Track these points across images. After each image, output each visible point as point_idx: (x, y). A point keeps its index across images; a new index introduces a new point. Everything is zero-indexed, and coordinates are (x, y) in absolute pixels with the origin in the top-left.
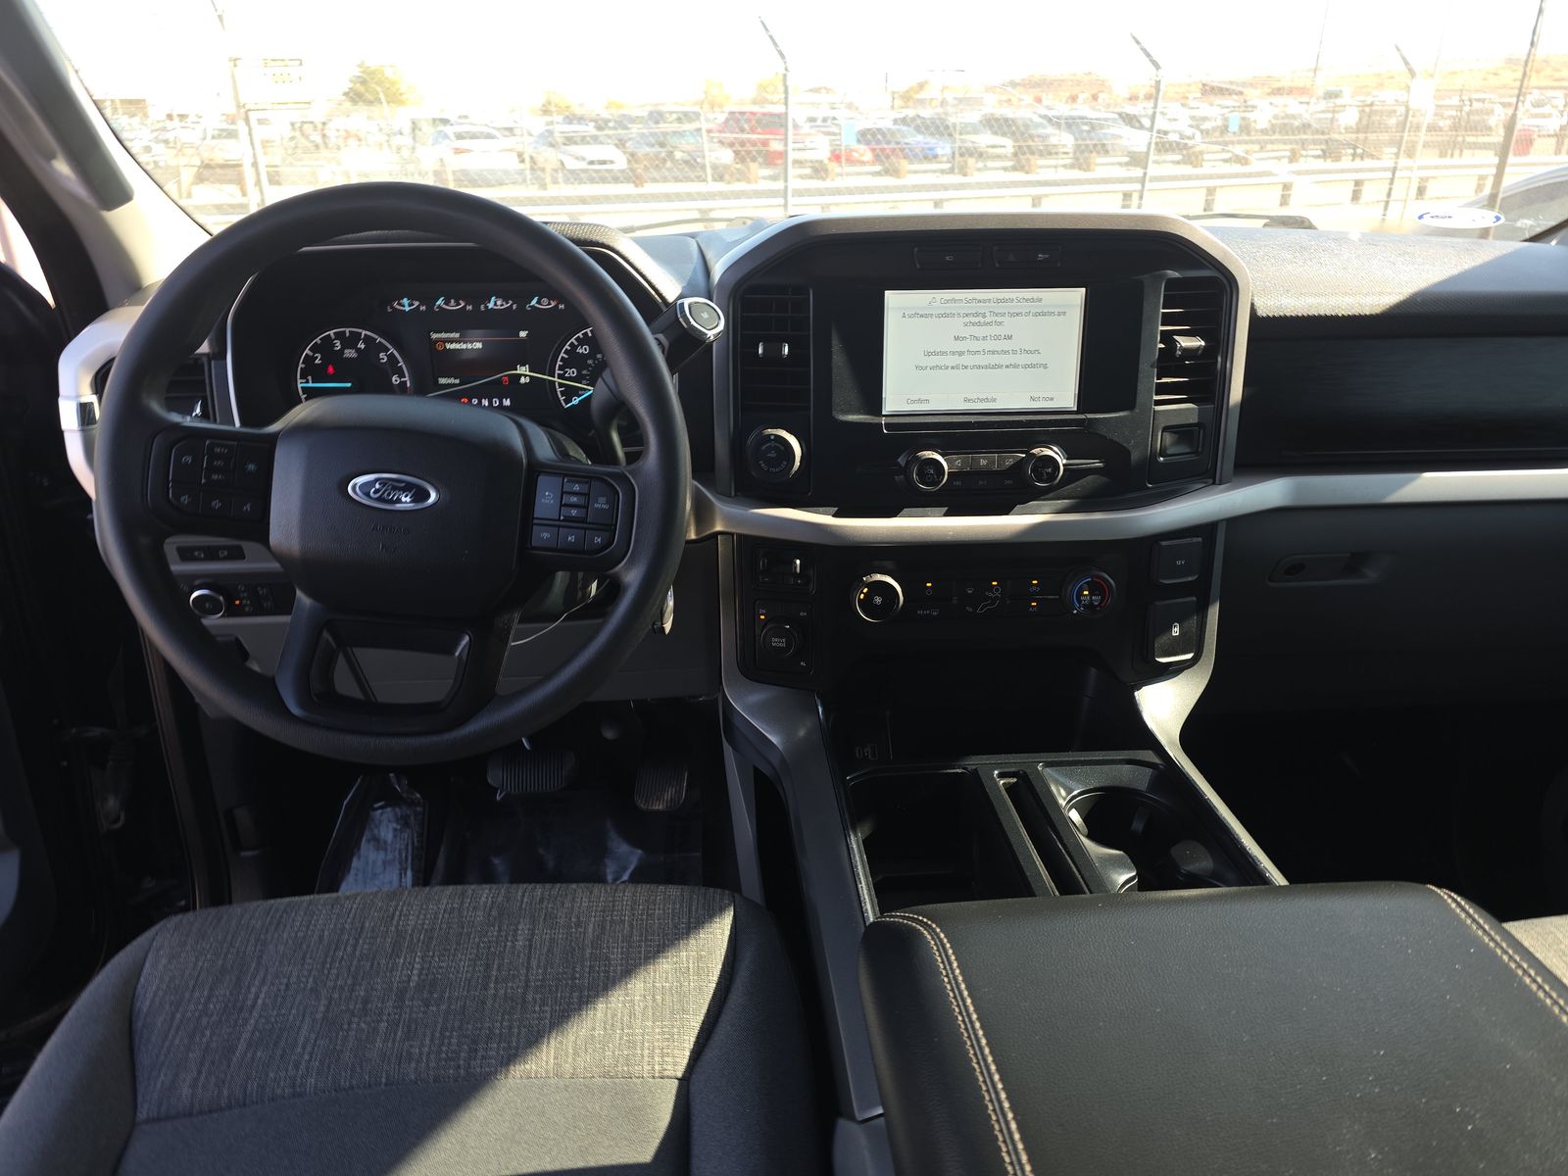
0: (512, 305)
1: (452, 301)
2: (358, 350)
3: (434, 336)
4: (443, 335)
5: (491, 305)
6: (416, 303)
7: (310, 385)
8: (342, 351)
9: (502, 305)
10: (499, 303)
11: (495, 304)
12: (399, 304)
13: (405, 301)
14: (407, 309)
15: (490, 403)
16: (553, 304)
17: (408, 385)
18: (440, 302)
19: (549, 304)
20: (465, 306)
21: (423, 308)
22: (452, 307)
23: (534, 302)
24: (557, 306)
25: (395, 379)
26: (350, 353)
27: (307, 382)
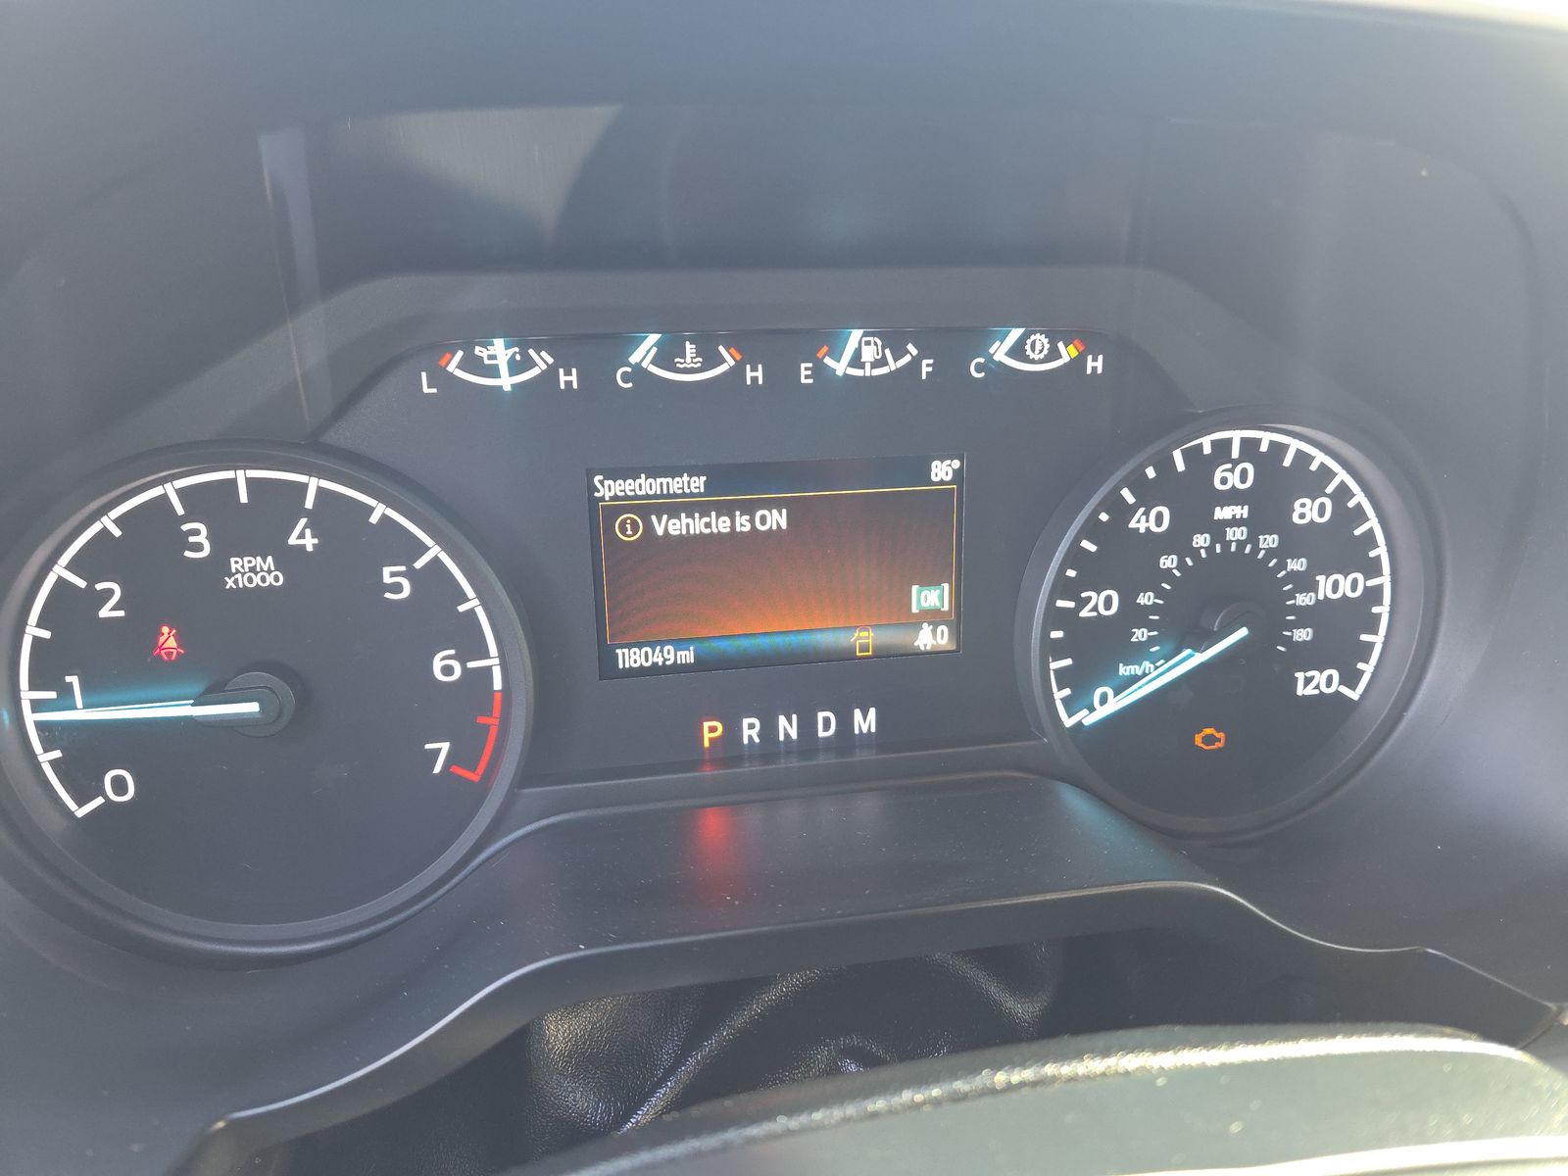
0: (915, 363)
1: (690, 348)
2: (289, 559)
3: (608, 489)
4: (645, 486)
5: (840, 367)
6: (542, 360)
7: (80, 715)
8: (218, 564)
9: (881, 362)
10: (869, 354)
11: (856, 361)
12: (472, 364)
13: (499, 351)
14: (506, 382)
15: (807, 726)
16: (1068, 353)
17: (498, 685)
18: (644, 352)
19: (1054, 354)
20: (737, 371)
21: (568, 379)
22: (690, 370)
23: (1000, 352)
24: (1078, 363)
25: (445, 666)
26: (256, 572)
27: (65, 700)
